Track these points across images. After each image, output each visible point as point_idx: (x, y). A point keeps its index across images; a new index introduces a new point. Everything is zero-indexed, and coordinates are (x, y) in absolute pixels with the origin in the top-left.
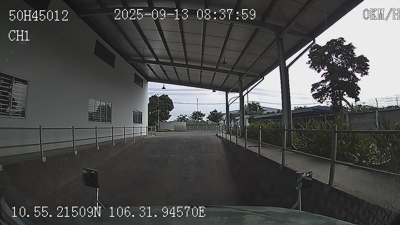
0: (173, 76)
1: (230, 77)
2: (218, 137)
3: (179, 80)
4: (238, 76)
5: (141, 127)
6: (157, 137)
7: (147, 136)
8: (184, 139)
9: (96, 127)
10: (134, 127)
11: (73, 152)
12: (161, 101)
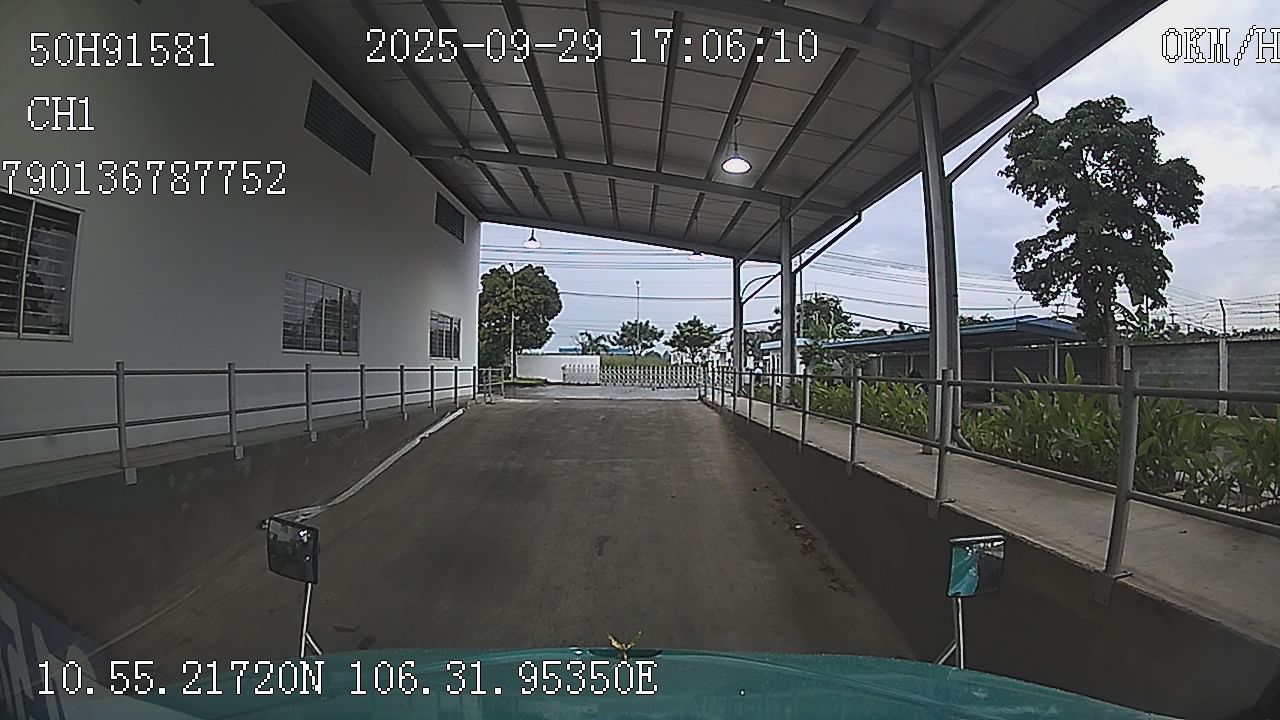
0: (564, 205)
1: (749, 208)
2: (706, 404)
3: (584, 219)
4: (779, 208)
5: (456, 368)
6: (508, 403)
7: (474, 399)
8: (596, 411)
9: (307, 366)
10: (432, 367)
11: (229, 452)
12: (521, 285)
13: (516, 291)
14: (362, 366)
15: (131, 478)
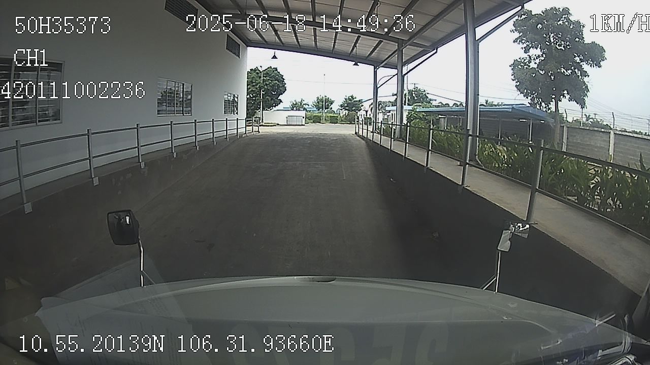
0: (290, 39)
1: (382, 43)
2: (358, 136)
3: (300, 46)
4: (397, 44)
5: (237, 119)
6: (262, 135)
7: (246, 133)
8: (306, 139)
9: (171, 122)
10: (227, 119)
11: (138, 165)
12: (265, 77)
13: (263, 79)
14: (195, 120)
15: (96, 182)
